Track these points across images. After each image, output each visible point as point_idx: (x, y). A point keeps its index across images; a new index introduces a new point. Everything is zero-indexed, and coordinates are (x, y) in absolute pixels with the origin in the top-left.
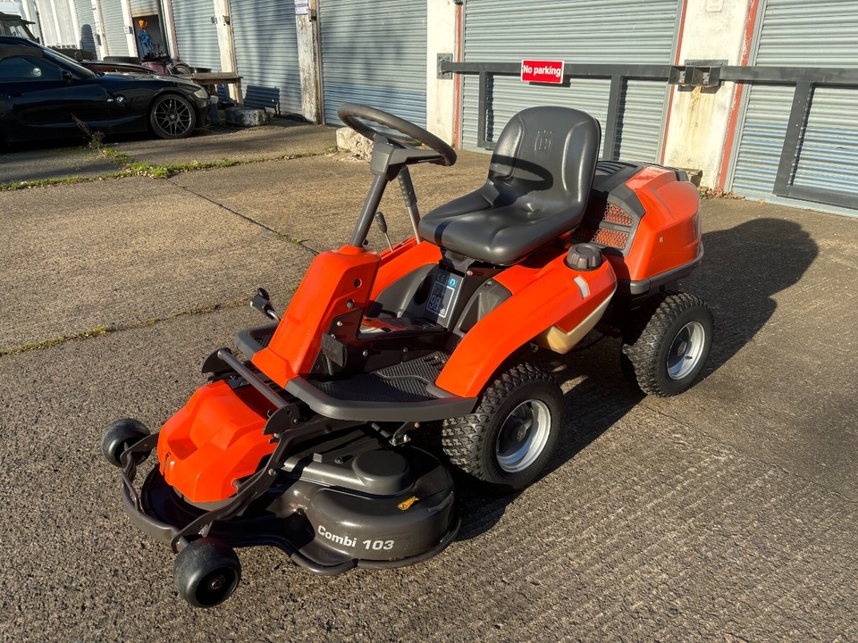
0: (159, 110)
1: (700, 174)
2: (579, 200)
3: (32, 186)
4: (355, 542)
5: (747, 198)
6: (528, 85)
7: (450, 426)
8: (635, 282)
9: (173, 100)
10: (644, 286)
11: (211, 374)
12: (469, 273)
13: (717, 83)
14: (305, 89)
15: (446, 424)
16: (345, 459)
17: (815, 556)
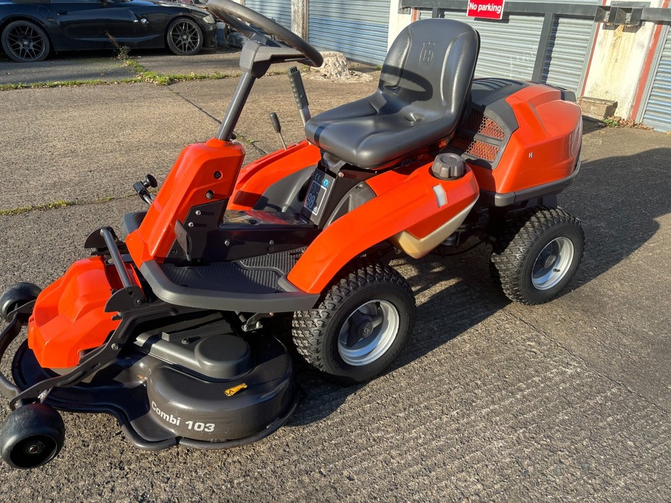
0: (174, 31)
1: (615, 105)
2: (453, 110)
3: (62, 85)
4: (178, 421)
5: (655, 129)
6: (473, 21)
7: (298, 319)
8: (499, 194)
9: (186, 24)
10: (509, 199)
11: (94, 250)
12: (341, 174)
13: (638, 23)
14: (295, 20)
15: (295, 316)
16: (191, 341)
17: (640, 483)
